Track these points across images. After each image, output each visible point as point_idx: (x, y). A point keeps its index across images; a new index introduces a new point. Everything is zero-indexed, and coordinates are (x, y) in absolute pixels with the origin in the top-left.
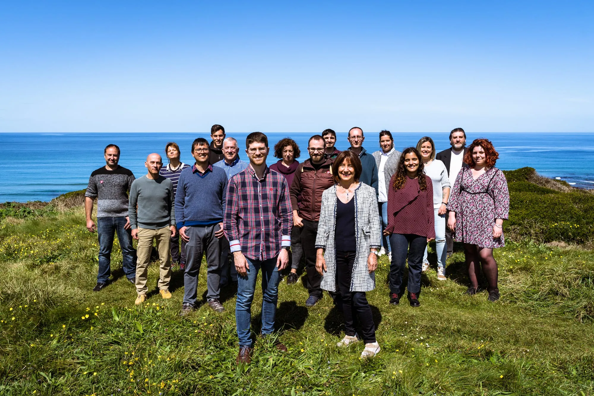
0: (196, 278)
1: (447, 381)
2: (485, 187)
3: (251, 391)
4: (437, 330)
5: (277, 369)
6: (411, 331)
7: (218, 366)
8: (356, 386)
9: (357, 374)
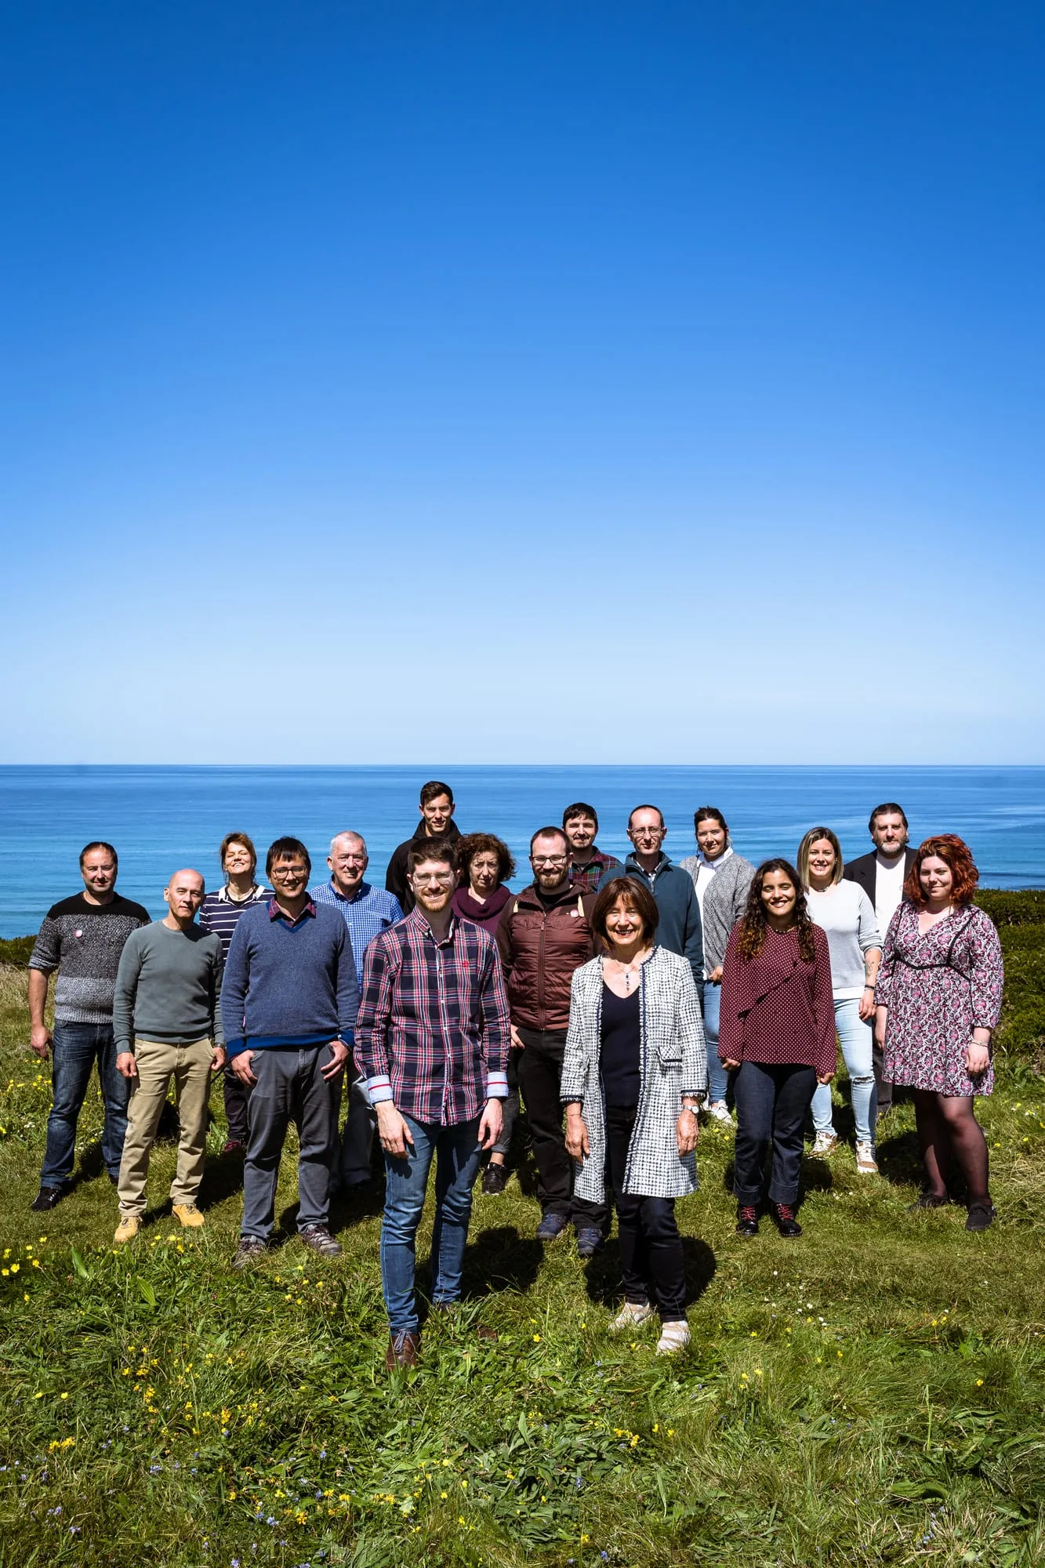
0: (273, 1173)
1: (862, 1394)
2: (943, 953)
3: (427, 1425)
4: (845, 1289)
5: (480, 1380)
6: (786, 1291)
7: (344, 1375)
8: (661, 1411)
9: (662, 1386)
